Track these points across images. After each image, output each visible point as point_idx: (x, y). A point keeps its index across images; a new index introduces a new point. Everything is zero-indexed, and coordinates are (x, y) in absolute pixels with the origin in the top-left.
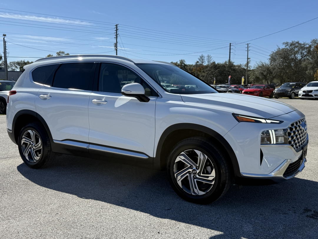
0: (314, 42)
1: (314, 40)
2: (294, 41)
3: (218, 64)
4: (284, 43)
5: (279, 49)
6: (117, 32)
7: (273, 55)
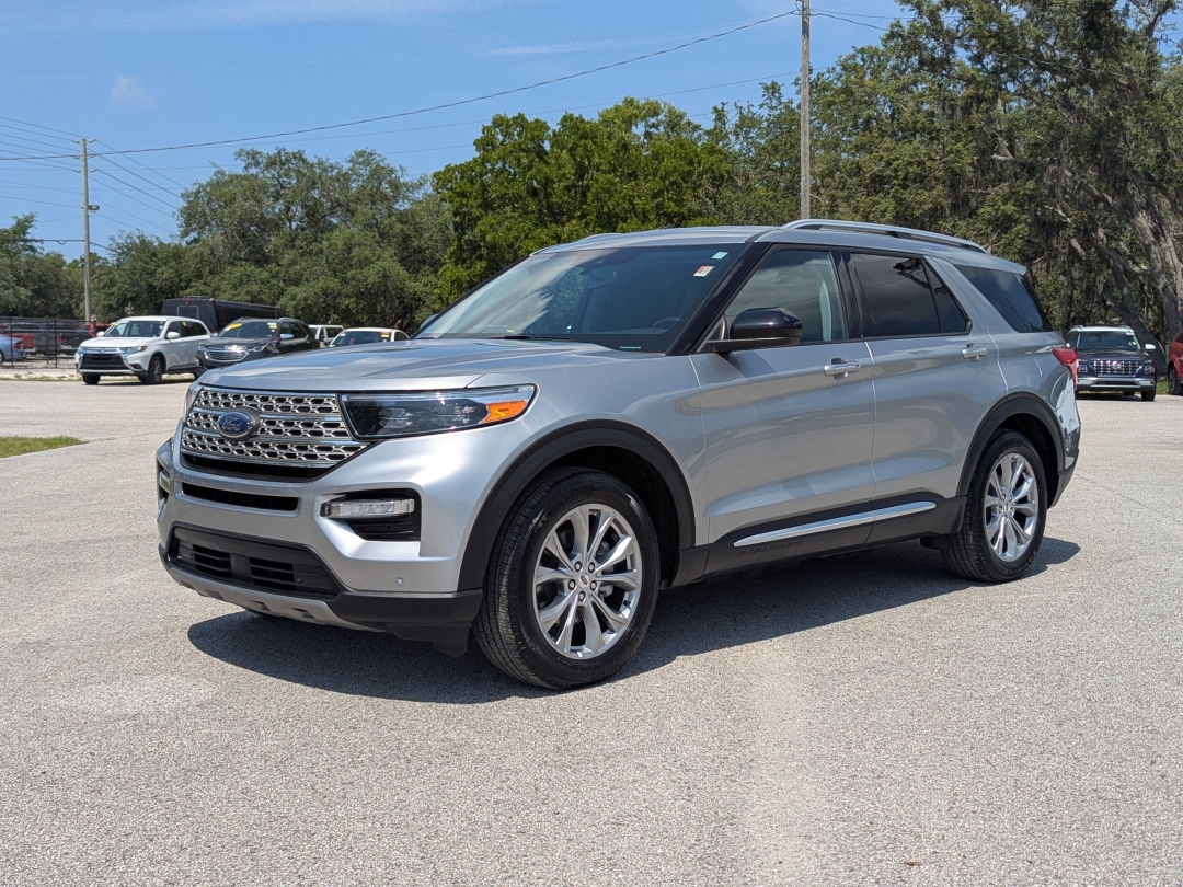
0: (361, 160)
2: (284, 150)
4: (242, 150)
5: (223, 174)
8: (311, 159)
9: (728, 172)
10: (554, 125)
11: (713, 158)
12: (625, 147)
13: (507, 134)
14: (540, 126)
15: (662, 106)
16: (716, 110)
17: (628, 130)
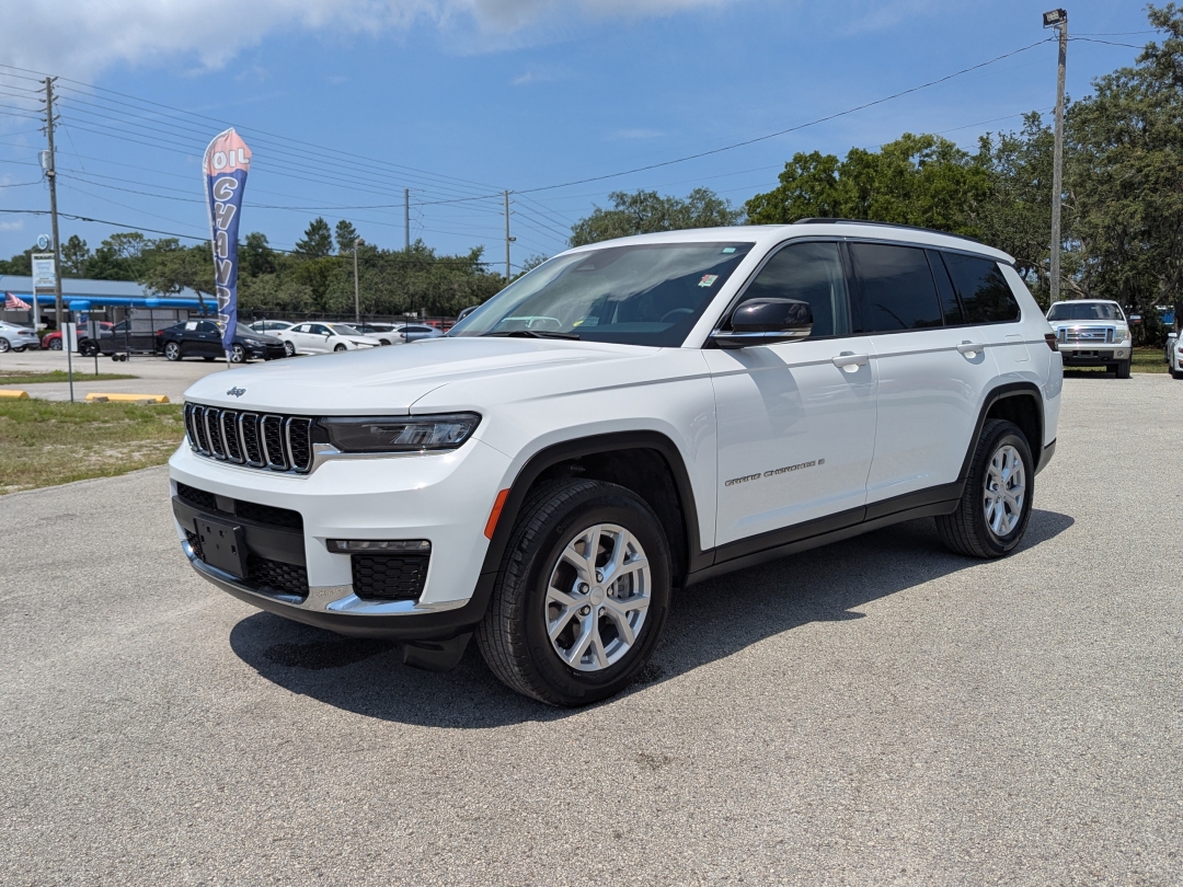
5: (600, 211)
6: (50, 108)
8: (662, 198)
9: (989, 189)
10: (843, 159)
11: (976, 178)
12: (901, 173)
13: (804, 168)
14: (832, 160)
15: (935, 139)
16: (982, 139)
17: (906, 159)
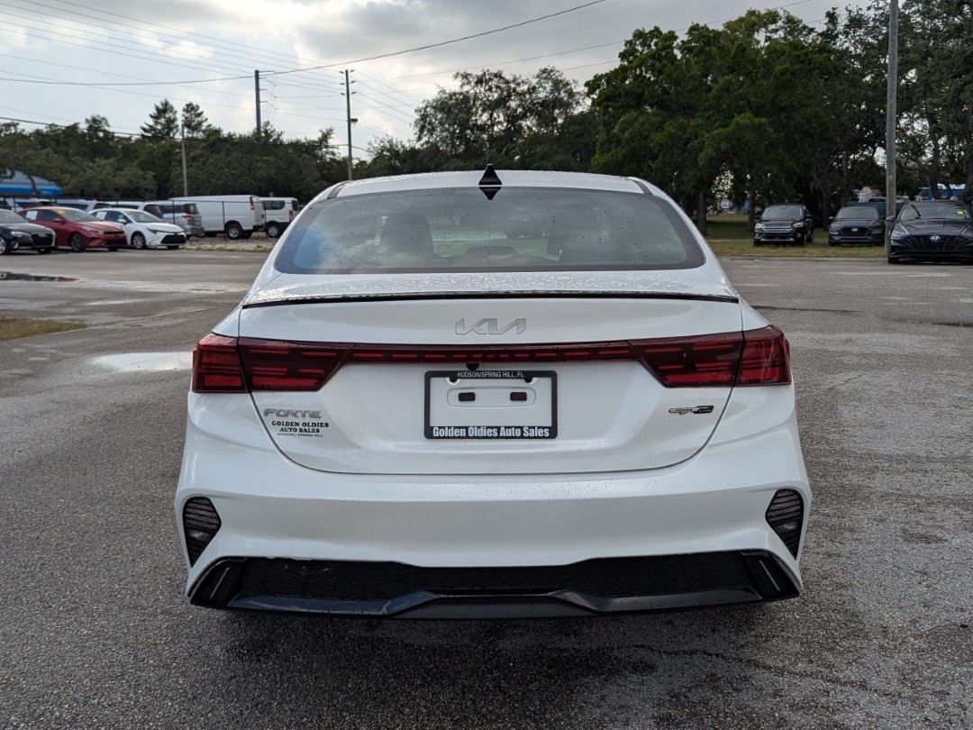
0: (544, 75)
1: (546, 69)
2: (488, 71)
3: (230, 136)
4: (458, 74)
5: (444, 92)
7: (425, 110)
8: (508, 77)
15: (781, 13)
16: (828, 14)
17: (750, 36)
